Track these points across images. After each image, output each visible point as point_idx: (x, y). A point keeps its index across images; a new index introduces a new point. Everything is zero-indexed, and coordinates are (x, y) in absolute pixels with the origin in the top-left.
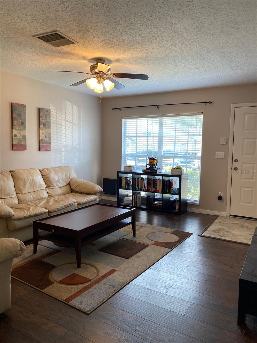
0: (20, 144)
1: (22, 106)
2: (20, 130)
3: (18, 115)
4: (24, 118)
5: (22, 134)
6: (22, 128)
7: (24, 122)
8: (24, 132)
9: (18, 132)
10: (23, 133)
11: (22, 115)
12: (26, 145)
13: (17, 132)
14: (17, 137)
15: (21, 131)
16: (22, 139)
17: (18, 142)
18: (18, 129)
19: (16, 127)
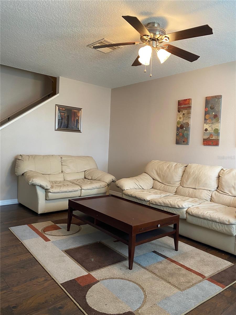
0: (211, 138)
1: (216, 98)
2: (212, 123)
3: (210, 108)
4: (217, 110)
5: (214, 128)
6: (214, 121)
7: (217, 114)
8: (217, 125)
9: (210, 126)
10: (215, 126)
11: (216, 108)
12: (218, 140)
13: (208, 126)
14: (208, 132)
15: (213, 125)
16: (214, 133)
17: (208, 137)
18: (210, 123)
19: (208, 121)
